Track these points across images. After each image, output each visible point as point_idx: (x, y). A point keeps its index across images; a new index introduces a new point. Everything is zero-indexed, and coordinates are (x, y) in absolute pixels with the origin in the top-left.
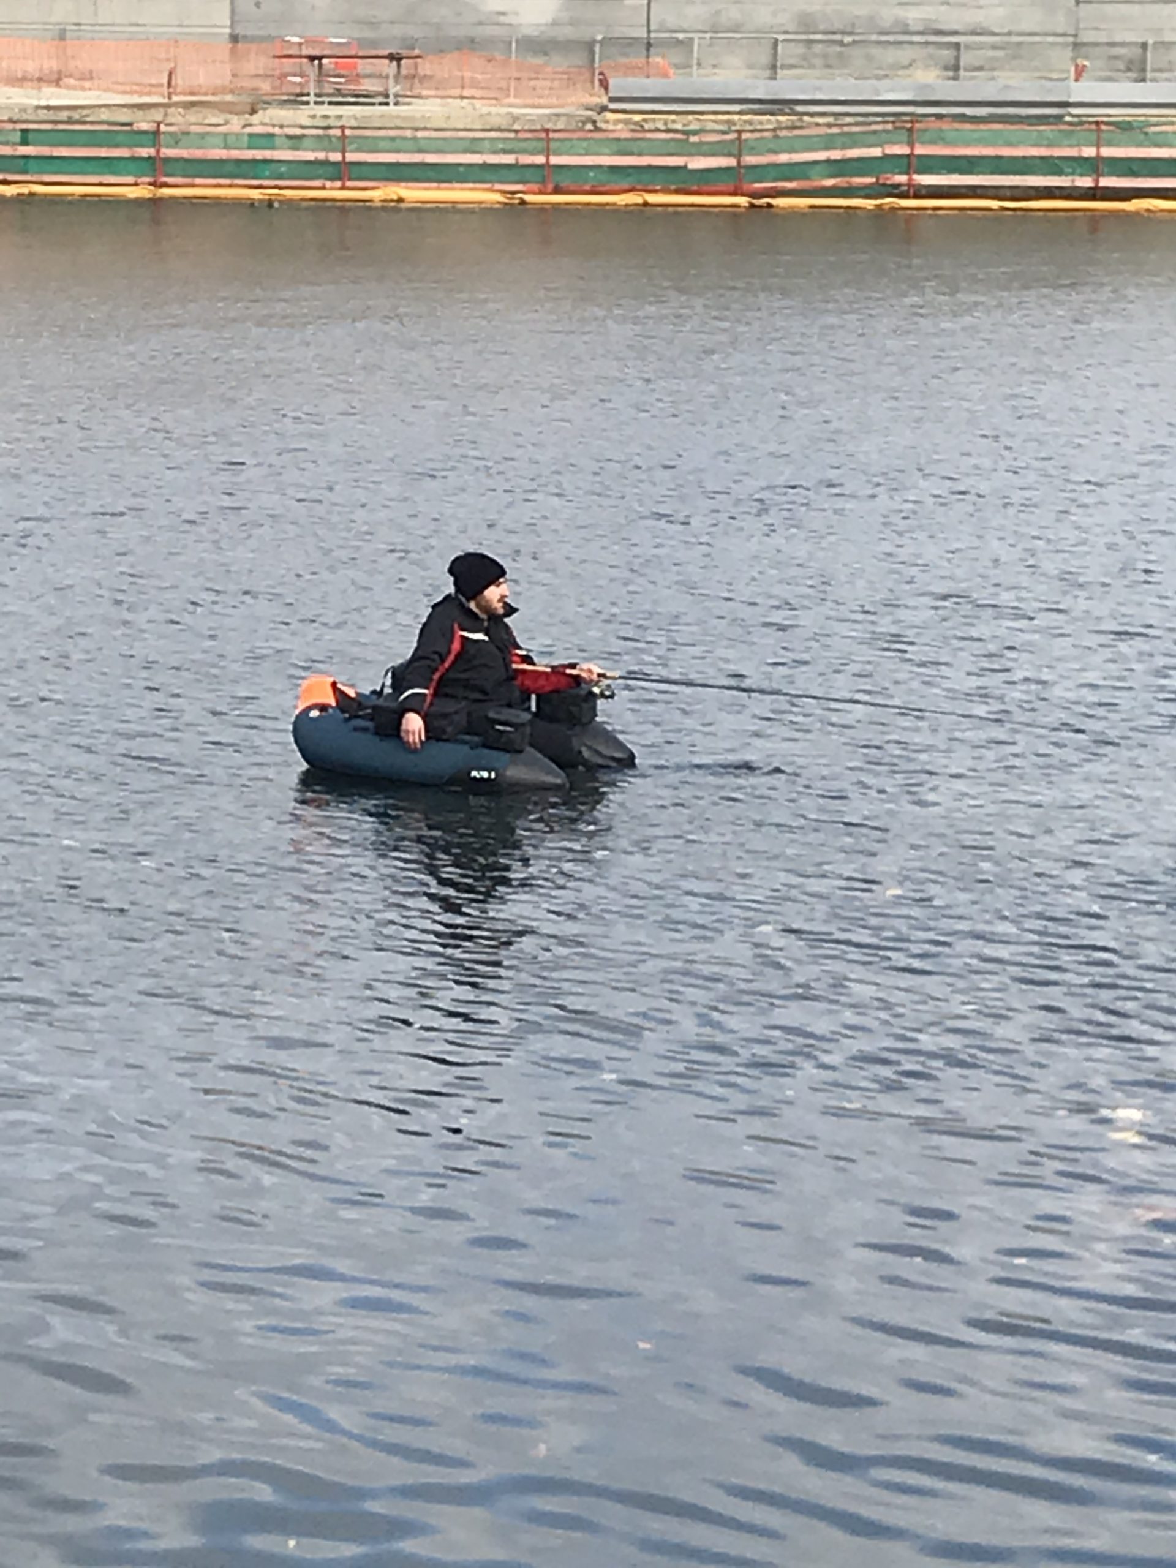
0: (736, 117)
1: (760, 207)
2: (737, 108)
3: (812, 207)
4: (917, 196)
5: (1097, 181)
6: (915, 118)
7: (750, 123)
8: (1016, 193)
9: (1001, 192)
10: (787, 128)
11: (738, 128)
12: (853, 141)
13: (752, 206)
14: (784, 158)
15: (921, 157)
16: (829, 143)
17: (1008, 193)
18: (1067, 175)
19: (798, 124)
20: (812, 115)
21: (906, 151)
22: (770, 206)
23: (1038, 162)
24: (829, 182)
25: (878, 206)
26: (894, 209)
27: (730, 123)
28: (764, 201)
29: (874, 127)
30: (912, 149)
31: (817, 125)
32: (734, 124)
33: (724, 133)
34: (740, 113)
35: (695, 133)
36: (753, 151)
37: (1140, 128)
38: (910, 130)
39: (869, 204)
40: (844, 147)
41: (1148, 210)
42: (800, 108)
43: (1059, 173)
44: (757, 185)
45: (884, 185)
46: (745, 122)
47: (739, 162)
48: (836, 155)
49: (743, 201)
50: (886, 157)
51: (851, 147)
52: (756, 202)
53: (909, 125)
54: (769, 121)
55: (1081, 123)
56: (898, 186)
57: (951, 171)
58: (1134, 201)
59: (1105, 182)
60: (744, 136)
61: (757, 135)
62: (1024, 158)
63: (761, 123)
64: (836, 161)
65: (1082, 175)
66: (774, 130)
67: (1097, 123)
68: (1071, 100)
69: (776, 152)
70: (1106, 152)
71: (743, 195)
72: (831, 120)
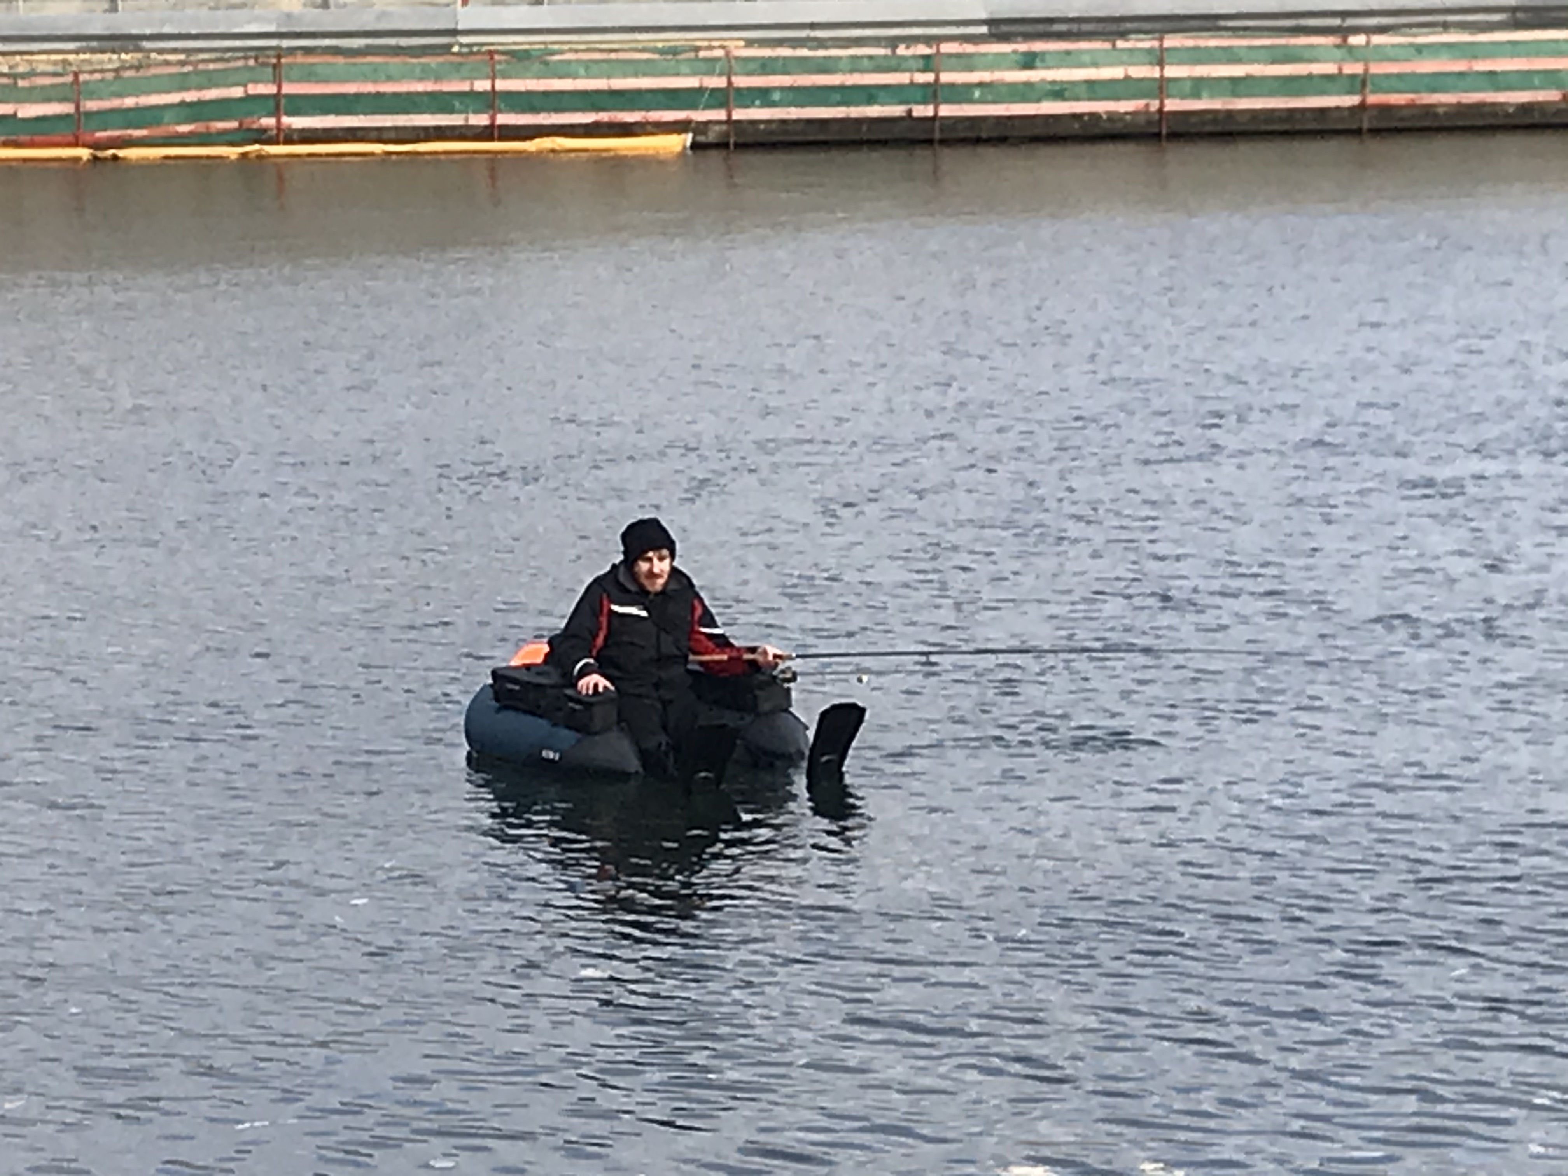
0: (71, 57)
1: (105, 159)
2: (72, 46)
3: (167, 157)
4: (289, 141)
5: (493, 118)
6: (280, 53)
7: (89, 62)
8: (402, 135)
9: (385, 136)
10: (131, 67)
11: (74, 69)
12: (211, 80)
13: (95, 158)
14: (129, 102)
15: (289, 96)
16: (182, 83)
17: (393, 135)
18: (460, 112)
19: (146, 61)
20: (160, 51)
21: (272, 89)
22: (115, 158)
23: (425, 99)
24: (184, 129)
25: (244, 155)
26: (260, 157)
27: (65, 62)
28: (110, 152)
29: (232, 65)
30: (280, 87)
31: (167, 63)
32: (70, 64)
33: (55, 74)
34: (77, 52)
35: (23, 76)
36: (92, 96)
37: (539, 57)
38: (275, 66)
39: (233, 152)
40: (200, 88)
41: (553, 151)
42: (146, 44)
43: (450, 110)
44: (100, 134)
45: (249, 130)
46: (83, 61)
47: (78, 107)
48: (191, 96)
49: (84, 153)
50: (249, 98)
51: (209, 88)
52: (100, 154)
53: (274, 61)
54: (110, 60)
55: (471, 53)
56: (264, 130)
57: (325, 112)
58: (537, 141)
59: (502, 119)
60: (83, 77)
61: (98, 76)
62: (409, 94)
63: (102, 62)
64: (191, 105)
65: (476, 112)
66: (116, 71)
67: (491, 53)
68: (460, 27)
69: (121, 95)
70: (502, 85)
71: (85, 145)
72: (182, 57)
